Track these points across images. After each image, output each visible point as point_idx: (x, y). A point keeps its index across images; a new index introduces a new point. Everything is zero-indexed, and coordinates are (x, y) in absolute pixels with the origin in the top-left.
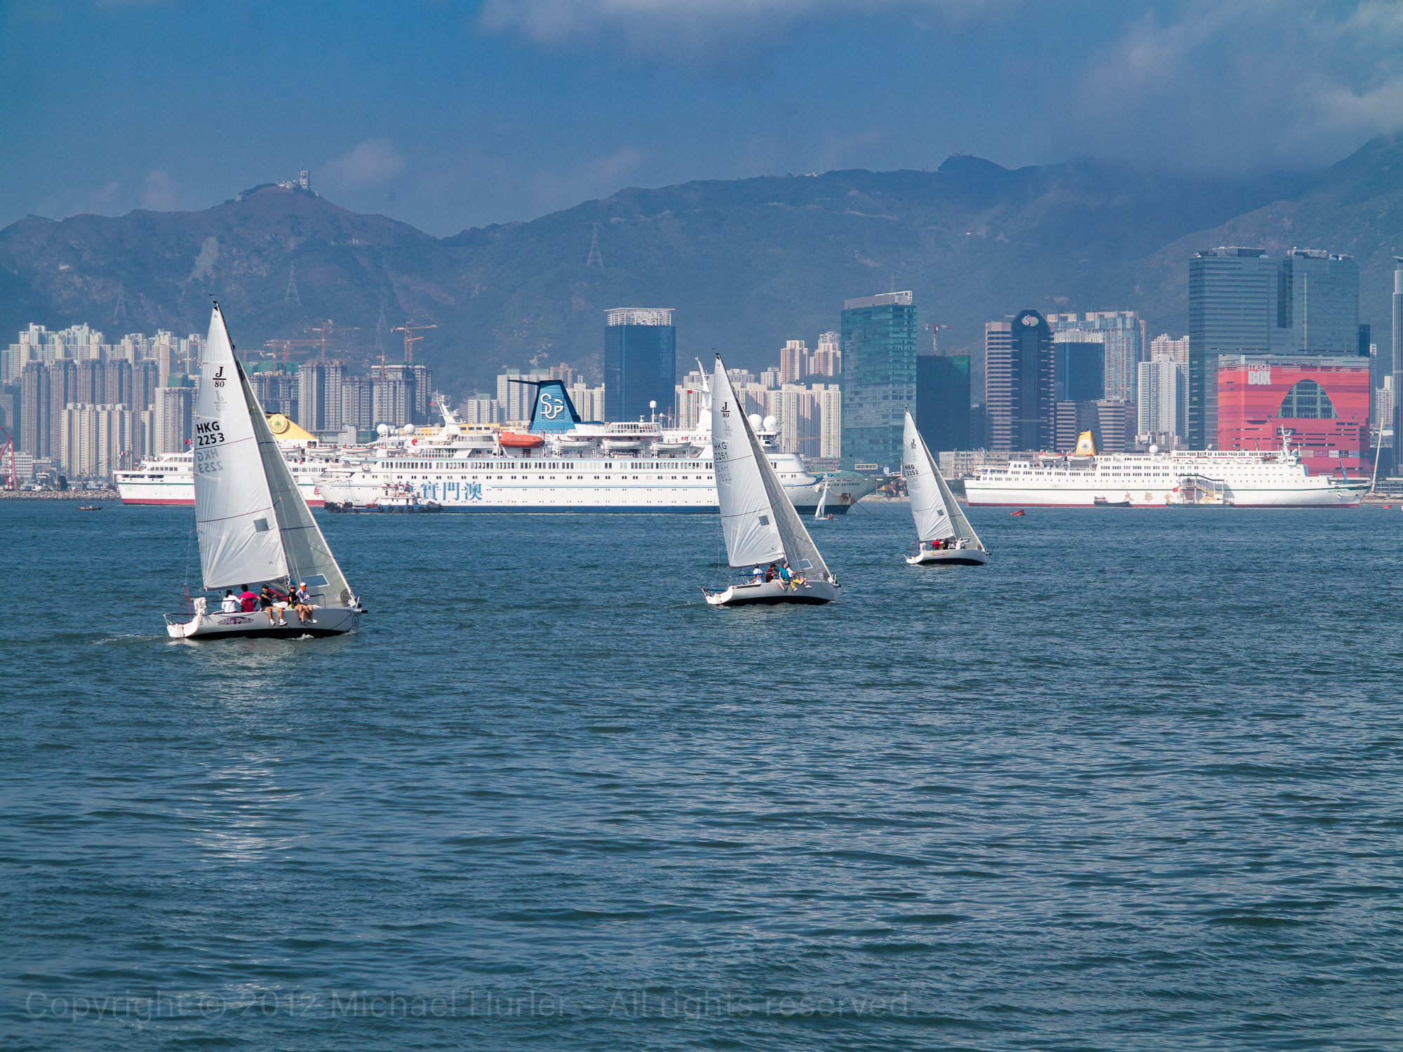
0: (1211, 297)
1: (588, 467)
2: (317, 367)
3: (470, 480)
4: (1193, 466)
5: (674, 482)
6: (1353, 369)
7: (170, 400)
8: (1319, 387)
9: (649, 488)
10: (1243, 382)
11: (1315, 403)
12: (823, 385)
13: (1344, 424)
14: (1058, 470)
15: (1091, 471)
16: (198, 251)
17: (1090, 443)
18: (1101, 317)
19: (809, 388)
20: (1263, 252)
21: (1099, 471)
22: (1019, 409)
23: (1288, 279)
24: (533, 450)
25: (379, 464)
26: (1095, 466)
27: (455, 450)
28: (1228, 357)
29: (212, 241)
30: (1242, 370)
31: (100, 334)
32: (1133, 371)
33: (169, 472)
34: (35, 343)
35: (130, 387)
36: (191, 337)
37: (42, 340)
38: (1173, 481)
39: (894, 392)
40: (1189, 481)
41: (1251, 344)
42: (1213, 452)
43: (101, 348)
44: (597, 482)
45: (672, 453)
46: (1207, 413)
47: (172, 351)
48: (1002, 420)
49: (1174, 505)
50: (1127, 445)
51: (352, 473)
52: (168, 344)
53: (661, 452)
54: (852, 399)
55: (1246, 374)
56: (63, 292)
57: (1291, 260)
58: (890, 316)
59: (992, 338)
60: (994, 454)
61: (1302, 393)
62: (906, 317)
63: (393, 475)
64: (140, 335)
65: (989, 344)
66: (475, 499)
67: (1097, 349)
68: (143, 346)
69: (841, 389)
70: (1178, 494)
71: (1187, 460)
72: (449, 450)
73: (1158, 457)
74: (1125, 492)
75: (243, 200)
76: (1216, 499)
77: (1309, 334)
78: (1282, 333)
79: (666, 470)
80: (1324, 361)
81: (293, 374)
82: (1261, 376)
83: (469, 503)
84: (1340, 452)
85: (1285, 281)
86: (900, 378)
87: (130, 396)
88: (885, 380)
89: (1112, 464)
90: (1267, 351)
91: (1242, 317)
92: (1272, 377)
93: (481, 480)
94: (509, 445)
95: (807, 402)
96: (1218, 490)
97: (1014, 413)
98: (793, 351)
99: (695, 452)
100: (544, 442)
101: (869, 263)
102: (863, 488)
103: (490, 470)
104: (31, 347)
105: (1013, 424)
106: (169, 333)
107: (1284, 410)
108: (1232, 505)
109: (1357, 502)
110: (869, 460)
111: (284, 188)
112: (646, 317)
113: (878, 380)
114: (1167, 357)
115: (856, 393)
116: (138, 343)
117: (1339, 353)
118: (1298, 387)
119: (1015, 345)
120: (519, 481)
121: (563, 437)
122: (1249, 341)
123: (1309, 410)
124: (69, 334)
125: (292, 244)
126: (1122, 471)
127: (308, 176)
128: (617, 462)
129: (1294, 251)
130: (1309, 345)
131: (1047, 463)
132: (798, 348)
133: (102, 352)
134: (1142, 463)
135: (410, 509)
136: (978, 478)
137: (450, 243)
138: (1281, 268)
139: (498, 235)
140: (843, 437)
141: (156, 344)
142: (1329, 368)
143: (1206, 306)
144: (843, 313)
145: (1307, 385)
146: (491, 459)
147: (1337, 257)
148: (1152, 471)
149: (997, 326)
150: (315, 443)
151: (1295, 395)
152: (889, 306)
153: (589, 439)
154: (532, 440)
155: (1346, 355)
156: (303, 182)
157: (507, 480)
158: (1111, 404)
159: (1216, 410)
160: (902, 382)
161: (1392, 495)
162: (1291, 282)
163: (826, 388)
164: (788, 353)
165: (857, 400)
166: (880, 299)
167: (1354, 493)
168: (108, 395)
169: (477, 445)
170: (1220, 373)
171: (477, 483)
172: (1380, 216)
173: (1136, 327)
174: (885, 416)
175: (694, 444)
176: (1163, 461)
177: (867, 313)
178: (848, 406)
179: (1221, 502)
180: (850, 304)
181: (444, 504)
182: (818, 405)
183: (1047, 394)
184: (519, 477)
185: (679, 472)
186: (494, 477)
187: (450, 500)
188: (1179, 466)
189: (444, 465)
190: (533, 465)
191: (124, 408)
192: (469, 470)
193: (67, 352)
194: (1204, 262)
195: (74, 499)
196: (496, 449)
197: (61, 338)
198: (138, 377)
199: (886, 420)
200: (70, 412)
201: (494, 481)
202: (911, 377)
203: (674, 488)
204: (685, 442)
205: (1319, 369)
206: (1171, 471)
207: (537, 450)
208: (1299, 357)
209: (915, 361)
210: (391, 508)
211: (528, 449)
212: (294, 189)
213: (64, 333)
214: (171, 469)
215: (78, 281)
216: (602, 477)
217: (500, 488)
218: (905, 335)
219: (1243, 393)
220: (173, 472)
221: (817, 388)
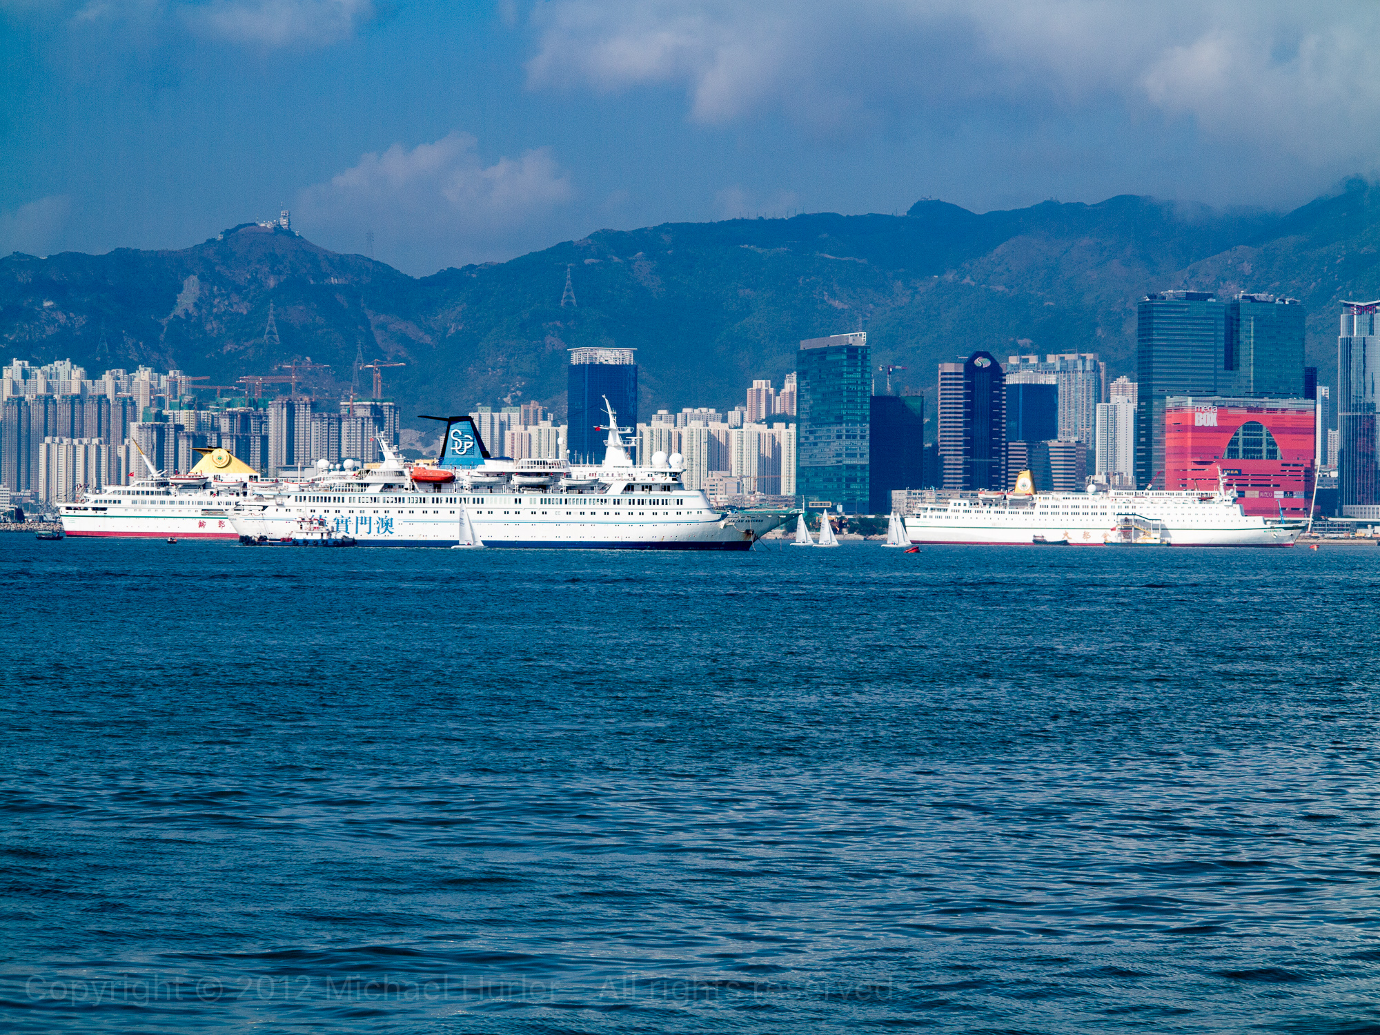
0: (1159, 340)
1: (499, 502)
2: (287, 403)
3: (382, 514)
4: (1130, 506)
5: (582, 518)
6: (1299, 411)
7: (144, 434)
8: (1264, 428)
9: (558, 523)
10: (1190, 423)
11: (1260, 443)
12: (784, 425)
13: (1289, 465)
14: (997, 509)
15: (1029, 510)
16: (180, 289)
17: (1029, 483)
18: (1062, 359)
19: (770, 427)
20: (1211, 296)
21: (1037, 509)
22: (970, 448)
23: (1235, 322)
24: (443, 486)
25: (293, 498)
26: (1033, 505)
27: (367, 485)
28: (1176, 399)
29: (194, 279)
30: (1189, 411)
31: (82, 369)
32: (1092, 412)
33: (112, 505)
34: (18, 377)
35: (109, 421)
36: (171, 373)
37: (26, 375)
38: (1113, 521)
39: (847, 431)
40: (1126, 520)
41: (1198, 386)
42: (1151, 492)
43: (82, 383)
44: (507, 517)
45: (580, 489)
46: (1155, 454)
47: (151, 386)
48: (954, 459)
49: (1116, 544)
50: (1078, 485)
51: (265, 507)
52: (147, 380)
53: (569, 488)
54: (807, 438)
55: (1193, 416)
56: (47, 328)
57: (1238, 304)
58: (844, 357)
59: (945, 379)
60: (943, 492)
61: (1248, 435)
62: (860, 357)
63: (305, 509)
64: (121, 371)
65: (942, 385)
66: (387, 533)
67: (1051, 390)
68: (123, 382)
69: (798, 428)
70: (1116, 533)
71: (1124, 500)
72: (362, 484)
73: (1096, 497)
74: (1064, 531)
75: (224, 239)
76: (1153, 538)
77: (1255, 377)
78: (1229, 375)
79: (575, 506)
80: (1268, 403)
81: (265, 410)
82: (1207, 418)
83: (381, 537)
84: (1285, 493)
85: (1232, 325)
86: (853, 418)
87: (108, 431)
88: (839, 420)
89: (1050, 503)
90: (1214, 393)
91: (1190, 360)
92: (1219, 419)
93: (393, 514)
94: (419, 480)
95: (769, 441)
96: (1156, 529)
97: (966, 452)
98: (759, 391)
99: (603, 488)
100: (454, 477)
101: (837, 304)
102: (766, 525)
103: (401, 504)
104: (14, 382)
105: (965, 463)
106: (149, 369)
107: (1230, 451)
108: (1169, 545)
109: (1291, 542)
110: (823, 498)
111: (265, 227)
112: (609, 356)
113: (832, 420)
114: (1125, 399)
115: (811, 432)
116: (119, 379)
117: (1285, 396)
118: (1245, 429)
119: (967, 386)
120: (430, 515)
121: (474, 472)
122: (1196, 383)
123: (1254, 451)
124: (51, 369)
125: (272, 283)
126: (1061, 510)
127: (288, 216)
128: (528, 497)
129: (1241, 295)
130: (1255, 387)
131: (986, 502)
132: (764, 388)
133: (83, 387)
134: (1080, 502)
135: (325, 543)
136: (918, 516)
137: (427, 282)
138: (1229, 312)
139: (474, 276)
140: (798, 475)
141: (136, 380)
142: (1275, 410)
143: (1154, 348)
144: (799, 353)
145: (1253, 427)
146: (402, 493)
147: (1284, 301)
148: (1090, 510)
149: (949, 367)
150: (256, 477)
151: (1241, 437)
152: (843, 347)
153: (499, 474)
154: (443, 475)
155: (1292, 397)
156: (284, 222)
157: (418, 514)
158: (1062, 445)
159: (1163, 450)
160: (855, 422)
161: (1327, 535)
162: (1238, 326)
163: (787, 427)
164: (755, 393)
165: (812, 438)
166: (835, 339)
167: (1289, 532)
168: (87, 429)
169: (389, 480)
170: (1168, 414)
171: (389, 517)
172: (1339, 261)
173: (1096, 369)
174: (839, 455)
175: (603, 480)
176: (1100, 500)
177: (823, 353)
178: (803, 444)
179: (1158, 541)
180: (805, 345)
181: (358, 537)
182: (779, 444)
183: (998, 434)
184: (430, 511)
185: (588, 508)
186: (406, 511)
187: (362, 534)
188: (1117, 506)
189: (357, 499)
190: (444, 500)
191: (100, 442)
192: (381, 504)
193: (49, 387)
194: (1153, 306)
195: (26, 531)
196: (408, 484)
197: (43, 373)
198: (116, 412)
199: (839, 459)
200: (48, 446)
201: (406, 515)
202: (864, 417)
203: (582, 524)
204: (593, 478)
205: (1265, 411)
206: (1109, 510)
207: (448, 485)
208: (1246, 399)
209: (868, 401)
210: (306, 542)
211: (438, 484)
212: (275, 228)
213: (46, 368)
214: (115, 502)
215: (62, 318)
216: (512, 512)
217: (411, 522)
218: (859, 376)
219: (1189, 434)
220: (117, 505)
221: (779, 427)
